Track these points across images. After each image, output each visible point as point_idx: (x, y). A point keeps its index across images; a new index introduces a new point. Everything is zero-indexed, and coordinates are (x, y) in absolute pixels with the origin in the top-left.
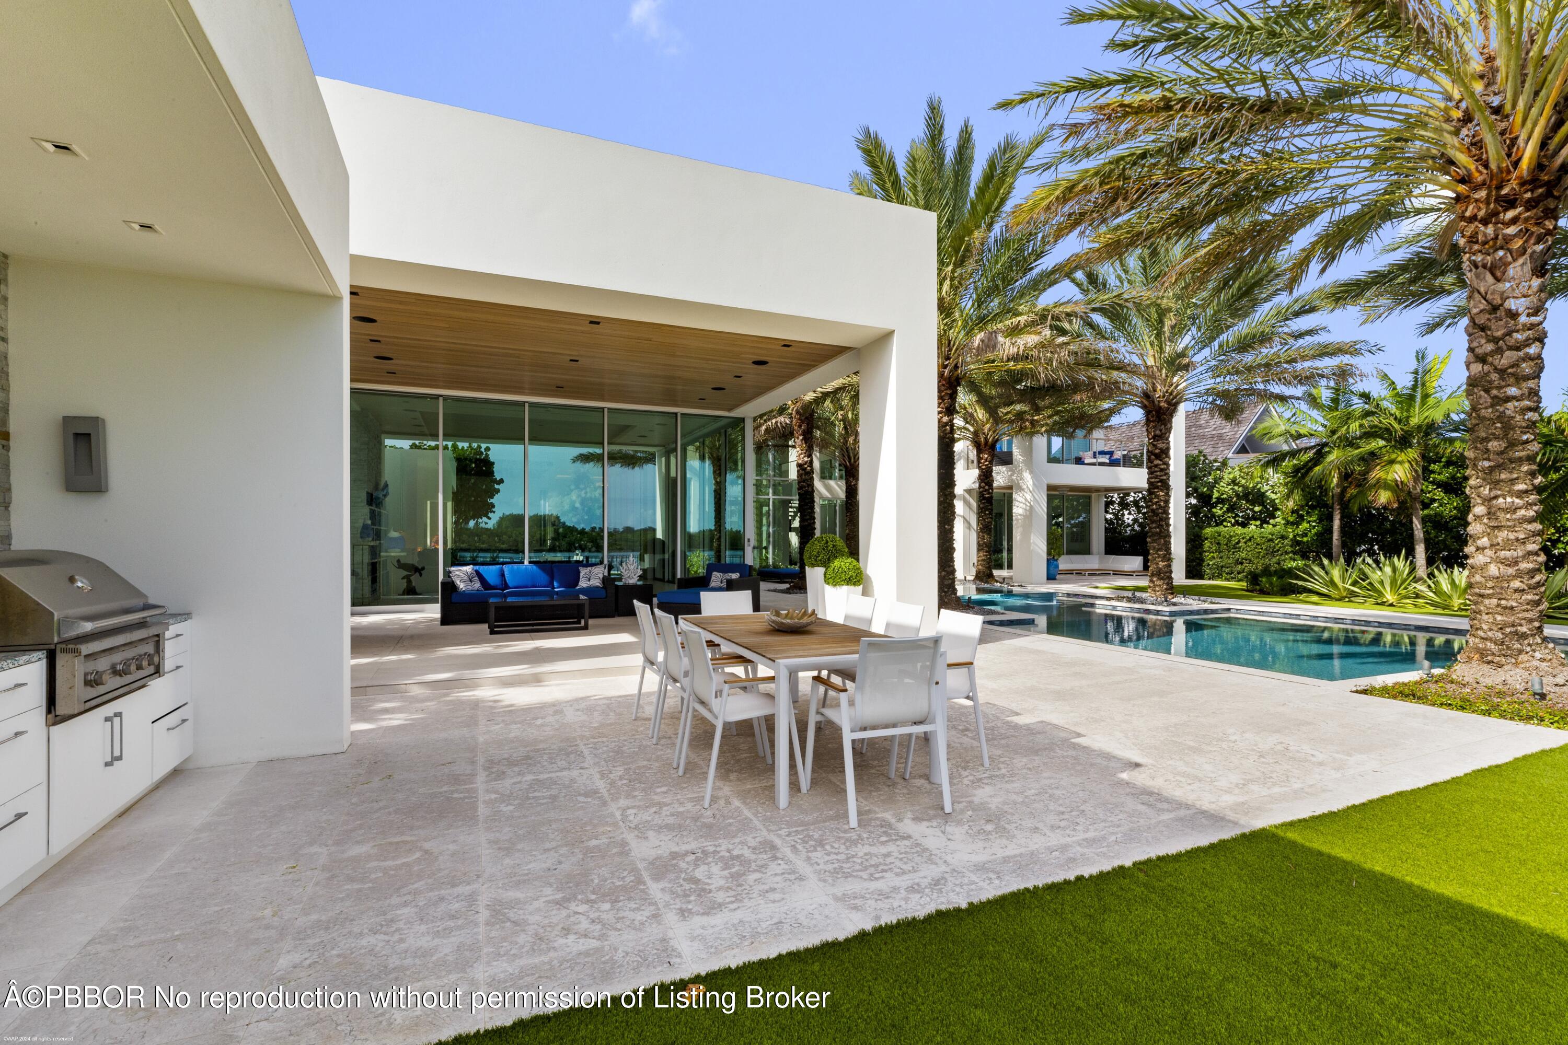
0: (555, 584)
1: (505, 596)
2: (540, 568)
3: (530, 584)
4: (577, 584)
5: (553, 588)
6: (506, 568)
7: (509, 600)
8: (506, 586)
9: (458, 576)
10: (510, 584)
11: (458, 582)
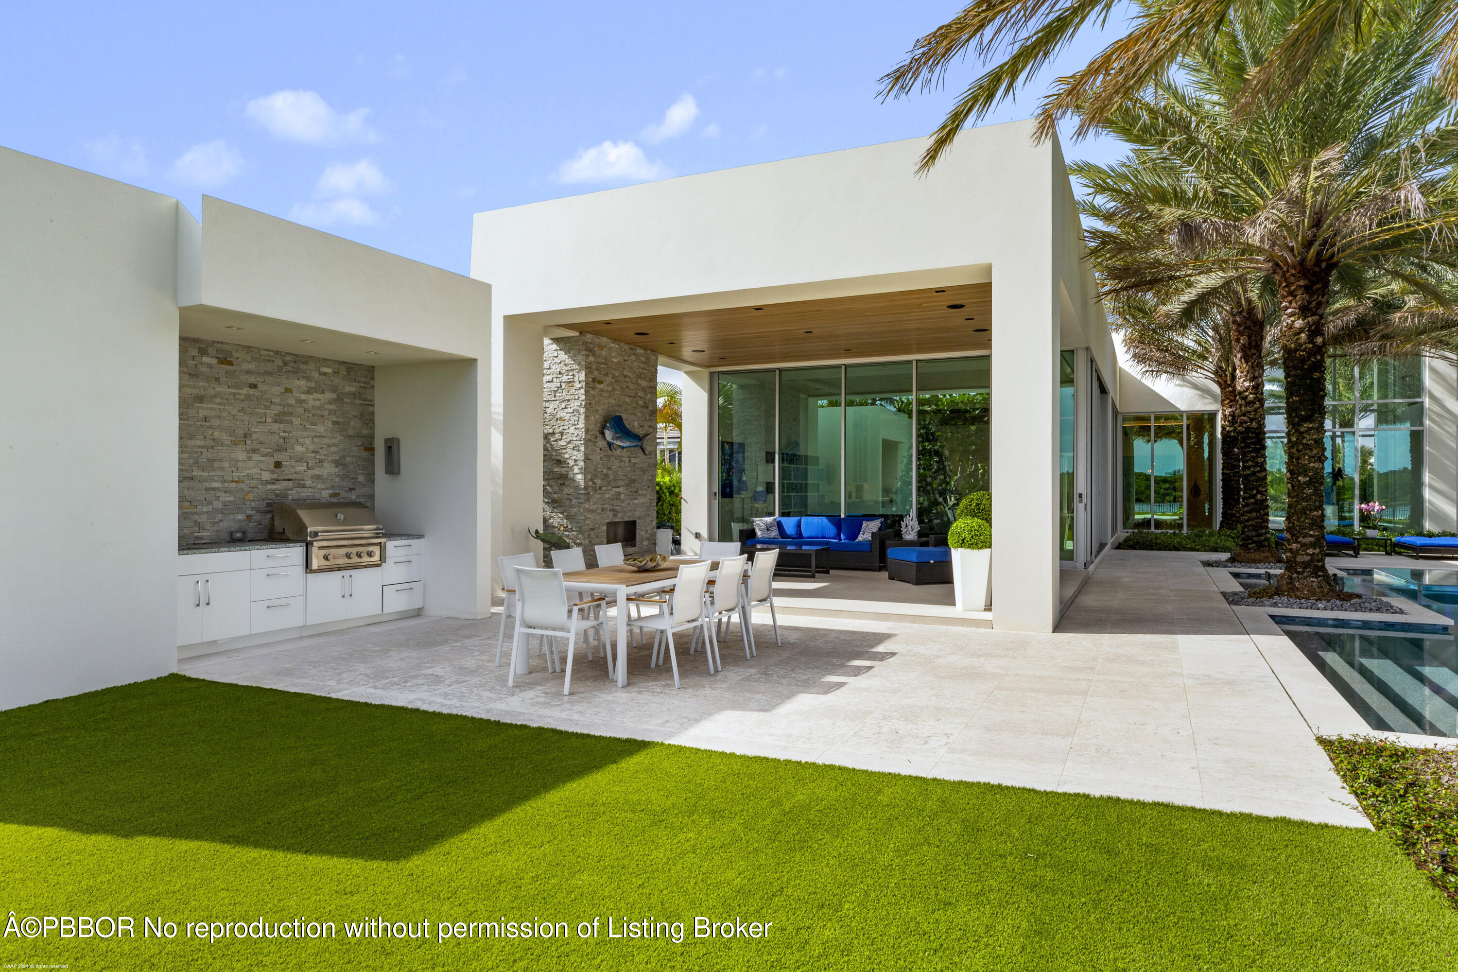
0: (842, 536)
1: (799, 545)
2: (830, 521)
3: (820, 535)
4: (857, 538)
5: (840, 540)
6: (804, 520)
7: (804, 548)
8: (800, 535)
9: (758, 525)
10: (805, 534)
11: (757, 530)
